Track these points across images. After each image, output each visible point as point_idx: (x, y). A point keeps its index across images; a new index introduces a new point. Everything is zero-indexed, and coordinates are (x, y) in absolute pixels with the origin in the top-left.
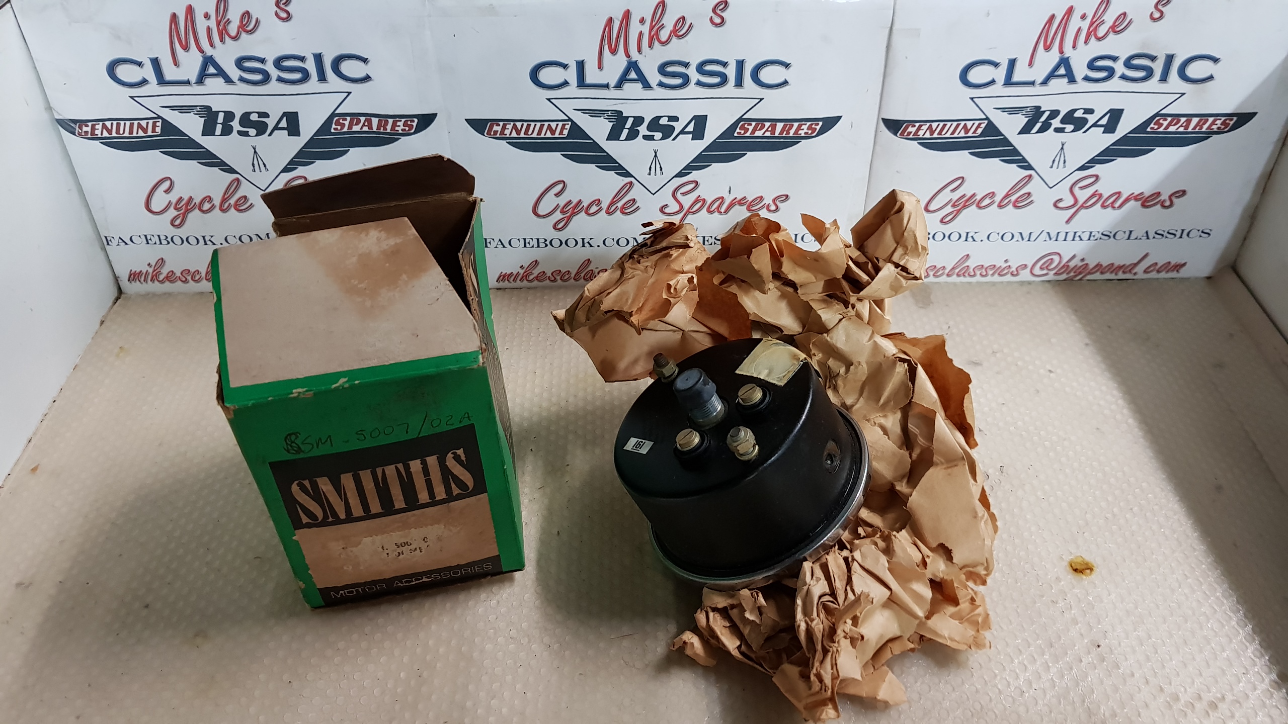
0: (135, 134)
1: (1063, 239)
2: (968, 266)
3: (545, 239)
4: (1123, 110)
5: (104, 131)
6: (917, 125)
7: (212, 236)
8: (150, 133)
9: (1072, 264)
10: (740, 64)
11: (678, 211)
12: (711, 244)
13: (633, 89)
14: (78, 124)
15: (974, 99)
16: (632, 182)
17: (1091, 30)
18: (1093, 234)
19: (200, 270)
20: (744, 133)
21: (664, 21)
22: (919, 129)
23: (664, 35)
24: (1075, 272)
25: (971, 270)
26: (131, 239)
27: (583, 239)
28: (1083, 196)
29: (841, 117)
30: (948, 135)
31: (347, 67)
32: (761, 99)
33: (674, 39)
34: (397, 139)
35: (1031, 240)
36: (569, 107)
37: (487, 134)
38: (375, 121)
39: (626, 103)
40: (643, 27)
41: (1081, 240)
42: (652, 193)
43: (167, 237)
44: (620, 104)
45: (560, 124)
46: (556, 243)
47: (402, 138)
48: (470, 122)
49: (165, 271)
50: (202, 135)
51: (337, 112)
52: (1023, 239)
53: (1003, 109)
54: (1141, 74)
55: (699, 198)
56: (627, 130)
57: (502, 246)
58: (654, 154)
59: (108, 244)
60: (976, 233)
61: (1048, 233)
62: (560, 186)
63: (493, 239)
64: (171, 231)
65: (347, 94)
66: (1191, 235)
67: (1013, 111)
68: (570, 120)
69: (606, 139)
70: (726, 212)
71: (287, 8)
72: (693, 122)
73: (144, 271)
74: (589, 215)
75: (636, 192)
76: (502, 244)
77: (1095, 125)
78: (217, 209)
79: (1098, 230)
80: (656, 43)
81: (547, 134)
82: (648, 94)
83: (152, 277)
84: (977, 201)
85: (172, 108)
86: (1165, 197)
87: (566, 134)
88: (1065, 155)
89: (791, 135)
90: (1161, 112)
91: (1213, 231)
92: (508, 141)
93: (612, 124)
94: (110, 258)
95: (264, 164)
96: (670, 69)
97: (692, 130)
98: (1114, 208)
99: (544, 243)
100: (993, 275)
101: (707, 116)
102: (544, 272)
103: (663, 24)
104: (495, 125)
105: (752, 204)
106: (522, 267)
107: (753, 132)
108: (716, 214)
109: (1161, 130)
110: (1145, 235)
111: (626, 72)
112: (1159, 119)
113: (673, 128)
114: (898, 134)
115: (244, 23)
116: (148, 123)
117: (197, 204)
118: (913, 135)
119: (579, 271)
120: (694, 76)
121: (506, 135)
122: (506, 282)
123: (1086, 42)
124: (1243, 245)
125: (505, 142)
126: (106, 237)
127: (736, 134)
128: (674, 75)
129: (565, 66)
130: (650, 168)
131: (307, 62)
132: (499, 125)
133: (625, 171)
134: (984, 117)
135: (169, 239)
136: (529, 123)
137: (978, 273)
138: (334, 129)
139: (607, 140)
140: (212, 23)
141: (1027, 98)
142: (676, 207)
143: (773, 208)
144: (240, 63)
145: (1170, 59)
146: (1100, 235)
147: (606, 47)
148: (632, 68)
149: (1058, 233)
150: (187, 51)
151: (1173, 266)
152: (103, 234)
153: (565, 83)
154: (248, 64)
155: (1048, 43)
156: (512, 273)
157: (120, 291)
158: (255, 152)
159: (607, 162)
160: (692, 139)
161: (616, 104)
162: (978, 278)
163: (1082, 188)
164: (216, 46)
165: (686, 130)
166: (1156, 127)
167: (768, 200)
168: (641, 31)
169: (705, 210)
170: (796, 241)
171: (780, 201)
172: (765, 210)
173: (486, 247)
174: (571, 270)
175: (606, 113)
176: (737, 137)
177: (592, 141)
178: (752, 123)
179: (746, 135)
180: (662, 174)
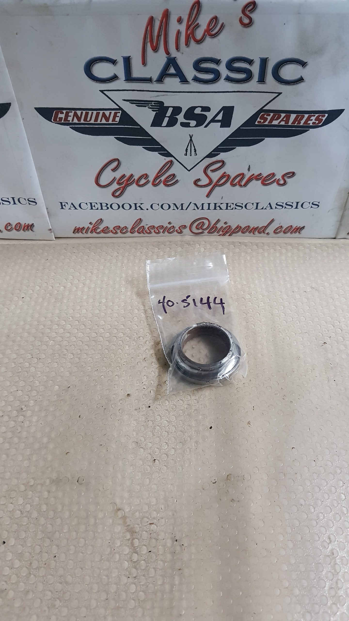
3: (106, 203)
10: (264, 62)
11: (207, 185)
12: (233, 209)
13: (172, 83)
16: (171, 162)
20: (264, 122)
21: (199, 21)
23: (199, 34)
27: (136, 204)
29: (343, 110)
32: (280, 94)
33: (208, 38)
36: (119, 98)
37: (53, 120)
39: (167, 95)
40: (180, 25)
42: (188, 170)
44: (161, 95)
45: (113, 112)
46: (115, 206)
48: (39, 110)
55: (225, 174)
56: (168, 119)
57: (74, 208)
58: (190, 138)
62: (115, 164)
63: (67, 203)
68: (120, 109)
69: (150, 125)
70: (245, 185)
72: (222, 112)
74: (140, 185)
75: (175, 169)
76: (74, 206)
80: (192, 42)
81: (102, 121)
82: (185, 87)
87: (118, 120)
89: (302, 124)
92: (71, 126)
93: (155, 112)
96: (204, 65)
97: (221, 119)
99: (106, 206)
101: (234, 106)
102: (108, 227)
103: (198, 23)
104: (59, 113)
105: (266, 179)
106: (91, 223)
107: (271, 121)
108: (238, 187)
111: (166, 67)
113: (205, 117)
119: (134, 226)
120: (224, 72)
121: (69, 121)
122: (80, 233)
125: (68, 127)
127: (256, 123)
128: (207, 71)
129: (114, 62)
130: (187, 149)
133: (167, 152)
136: (87, 111)
139: (152, 126)
142: (206, 181)
143: (282, 182)
148: (171, 64)
153: (115, 78)
156: (84, 227)
160: (221, 126)
161: (157, 96)
165: (217, 119)
167: (278, 176)
168: (179, 30)
169: (228, 184)
170: (296, 208)
171: (288, 177)
172: (275, 184)
173: (62, 208)
174: (127, 226)
175: (150, 103)
176: (257, 126)
177: (139, 127)
178: (270, 113)
179: (265, 124)
180: (196, 154)
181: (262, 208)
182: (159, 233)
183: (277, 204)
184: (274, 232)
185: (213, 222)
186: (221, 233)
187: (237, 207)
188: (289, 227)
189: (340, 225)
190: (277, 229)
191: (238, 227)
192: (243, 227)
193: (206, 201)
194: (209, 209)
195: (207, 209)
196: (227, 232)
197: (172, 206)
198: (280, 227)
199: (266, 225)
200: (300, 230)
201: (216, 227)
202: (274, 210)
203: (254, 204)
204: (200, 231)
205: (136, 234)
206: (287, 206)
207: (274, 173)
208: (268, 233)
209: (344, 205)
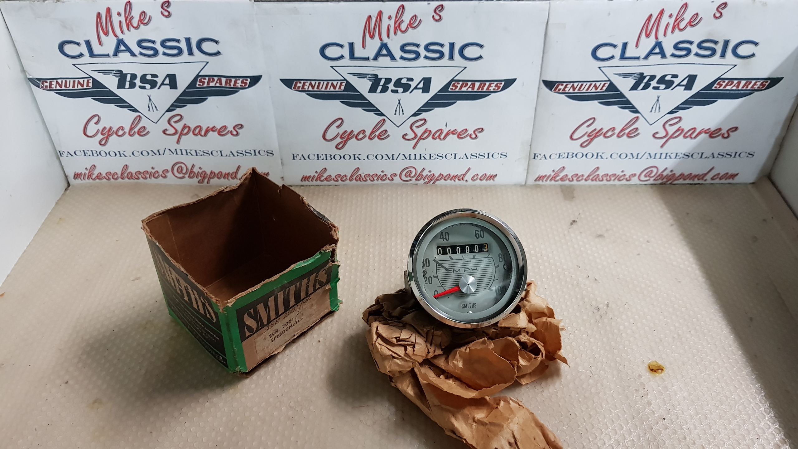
0: (76, 88)
1: (659, 157)
2: (598, 174)
3: (330, 155)
4: (697, 75)
5: (58, 86)
6: (565, 84)
7: (124, 152)
8: (85, 87)
9: (665, 174)
10: (452, 45)
11: (413, 138)
12: (435, 159)
13: (384, 61)
14: (41, 81)
15: (601, 68)
16: (384, 120)
17: (675, 24)
18: (678, 155)
19: (117, 172)
20: (455, 89)
21: (403, 18)
22: (566, 86)
23: (404, 27)
24: (667, 179)
25: (600, 177)
26: (75, 153)
27: (354, 155)
28: (671, 130)
29: (515, 79)
30: (584, 91)
31: (206, 46)
32: (466, 68)
33: (410, 29)
34: (237, 91)
35: (638, 158)
36: (344, 72)
37: (294, 88)
38: (224, 80)
39: (381, 70)
40: (390, 21)
41: (670, 158)
42: (397, 127)
43: (97, 152)
44: (376, 70)
45: (339, 82)
46: (337, 157)
47: (241, 91)
48: (283, 81)
49: (96, 173)
50: (118, 88)
51: (200, 74)
52: (633, 157)
53: (620, 75)
54: (708, 53)
55: (427, 130)
56: (381, 87)
57: (303, 159)
58: (398, 102)
59: (61, 156)
60: (603, 153)
61: (650, 154)
62: (340, 122)
63: (298, 155)
64: (99, 148)
65: (205, 63)
66: (741, 155)
67: (626, 75)
68: (345, 80)
70: (444, 138)
71: (169, 10)
72: (423, 82)
73: (83, 173)
74: (358, 139)
75: (387, 126)
76: (304, 157)
77: (679, 85)
78: (127, 134)
79: (682, 152)
80: (399, 32)
81: (331, 89)
82: (394, 64)
83: (88, 176)
84: (603, 133)
85: (99, 71)
86: (724, 131)
87: (343, 88)
88: (660, 104)
89: (485, 90)
90: (722, 77)
91: (755, 153)
92: (307, 93)
93: (371, 83)
94: (63, 164)
95: (155, 106)
96: (408, 48)
97: (422, 86)
98: (691, 138)
99: (330, 157)
100: (614, 180)
101: (431, 78)
102: (330, 175)
103: (403, 20)
104: (298, 83)
105: (460, 134)
106: (316, 172)
107: (461, 88)
108: (438, 140)
109: (721, 88)
110: (712, 155)
111: (380, 50)
112: (720, 82)
113: (410, 86)
114: (553, 90)
115: (142, 19)
116: (84, 81)
117: (115, 131)
118: (562, 91)
119: (352, 175)
120: (423, 52)
121: (305, 89)
122: (307, 181)
123: (672, 32)
124: (774, 163)
125: (304, 94)
126: (60, 152)
127: (450, 90)
128: (410, 52)
129: (342, 46)
130: (396, 111)
131: (181, 43)
132: (300, 83)
133: (379, 112)
134: (607, 79)
135: (98, 153)
136: (320, 82)
137: (605, 179)
138: (199, 85)
139: (369, 92)
140: (122, 19)
141: (635, 68)
142: (413, 135)
143: (474, 136)
144: (139, 43)
145: (726, 43)
146: (682, 155)
147: (367, 35)
148: (383, 48)
149: (656, 154)
150: (107, 36)
151: (729, 176)
152: (58, 149)
153: (342, 57)
154: (144, 44)
155: (648, 33)
156: (310, 176)
157: (69, 185)
158: (150, 99)
159: (369, 106)
160: (423, 92)
161: (373, 70)
162: (605, 182)
163: (671, 125)
164: (125, 33)
165: (419, 87)
166: (718, 86)
167: (470, 132)
168: (389, 25)
169: (430, 137)
170: (488, 158)
171: (478, 132)
172: (468, 137)
173: (294, 159)
174: (347, 175)
175: (367, 75)
176: (450, 92)
177: (359, 93)
178: (460, 82)
180: (404, 114)
181: (459, 158)
182: (373, 180)
183: (471, 155)
184: (472, 179)
185: (419, 171)
186: (426, 180)
187: (438, 157)
188: (483, 175)
189: (528, 173)
190: (474, 177)
191: (440, 175)
192: (445, 175)
193: (413, 152)
194: (415, 159)
196: (431, 179)
197: (385, 157)
198: (476, 175)
199: (464, 173)
200: (493, 177)
201: (422, 175)
202: (469, 159)
203: (452, 155)
204: (409, 178)
205: (354, 181)
206: (480, 157)
207: (466, 129)
208: (466, 181)
209: (528, 156)
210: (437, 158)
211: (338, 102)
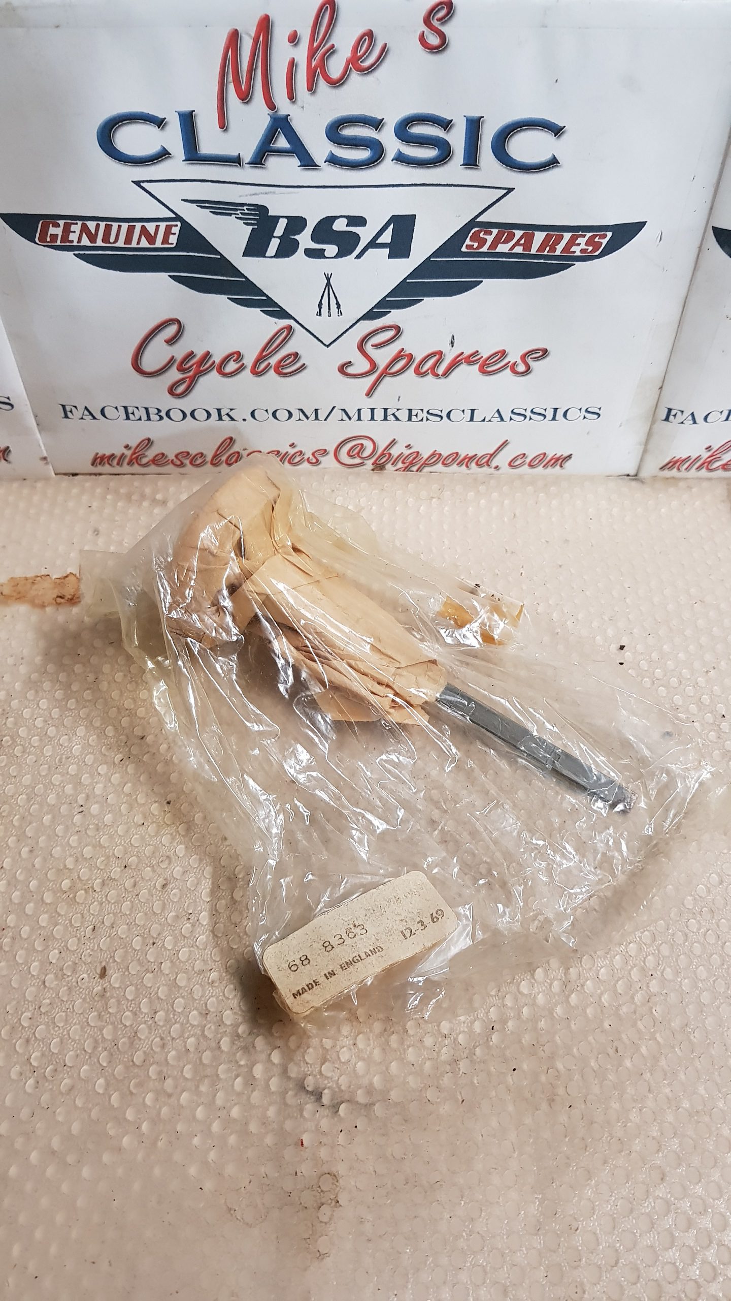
3: (158, 409)
10: (474, 126)
11: (366, 373)
12: (422, 420)
13: (284, 168)
16: (290, 328)
20: (478, 248)
21: (334, 41)
23: (335, 67)
27: (219, 410)
29: (644, 224)
32: (510, 190)
33: (355, 76)
36: (174, 197)
37: (40, 241)
39: (274, 193)
40: (295, 49)
42: (325, 345)
44: (261, 193)
45: (163, 225)
46: (176, 414)
48: (8, 220)
55: (402, 353)
56: (278, 241)
57: (90, 417)
58: (326, 281)
62: (172, 330)
63: (75, 407)
68: (178, 218)
69: (242, 254)
70: (446, 374)
72: (392, 226)
74: (224, 376)
75: (299, 343)
76: (91, 414)
80: (322, 84)
81: (141, 243)
82: (310, 177)
87: (175, 242)
89: (558, 253)
92: (76, 252)
93: (251, 227)
96: (349, 132)
97: (389, 241)
99: (157, 414)
101: (413, 217)
102: (163, 454)
103: (333, 46)
104: (51, 225)
105: (487, 362)
106: (127, 447)
107: (494, 244)
108: (430, 377)
111: (270, 136)
113: (357, 238)
119: (218, 453)
120: (392, 144)
121: (72, 241)
122: (107, 466)
125: (71, 253)
127: (464, 249)
128: (355, 143)
129: (160, 123)
130: (320, 303)
132: (58, 226)
133: (278, 309)
136: (109, 223)
139: (244, 255)
142: (366, 366)
143: (521, 368)
147: (231, 89)
148: (279, 129)
153: (163, 155)
156: (113, 455)
159: (247, 293)
160: (389, 257)
161: (253, 194)
165: (379, 241)
167: (514, 357)
168: (293, 59)
169: (412, 370)
170: (554, 419)
171: (534, 358)
172: (508, 370)
173: (66, 417)
174: (204, 452)
175: (240, 208)
176: (465, 254)
177: (219, 257)
178: (492, 230)
179: (481, 250)
180: (340, 313)
181: (482, 418)
183: (512, 412)
184: (510, 465)
185: (381, 447)
186: (400, 465)
187: (430, 417)
188: (539, 455)
189: (645, 451)
190: (515, 459)
191: (433, 455)
192: (445, 454)
193: (366, 404)
194: (372, 418)
195: (370, 419)
196: (412, 464)
197: (296, 414)
198: (522, 456)
199: (491, 452)
200: (562, 461)
201: (390, 454)
202: (507, 423)
203: (465, 412)
204: (356, 461)
205: (224, 467)
206: (533, 416)
207: (504, 352)
208: (497, 467)
209: (652, 413)
210: (427, 419)
211: (163, 277)
